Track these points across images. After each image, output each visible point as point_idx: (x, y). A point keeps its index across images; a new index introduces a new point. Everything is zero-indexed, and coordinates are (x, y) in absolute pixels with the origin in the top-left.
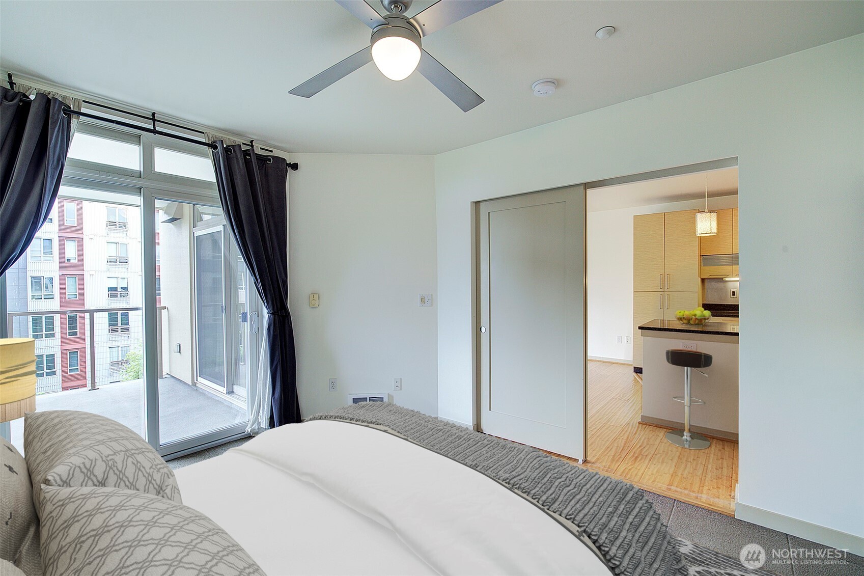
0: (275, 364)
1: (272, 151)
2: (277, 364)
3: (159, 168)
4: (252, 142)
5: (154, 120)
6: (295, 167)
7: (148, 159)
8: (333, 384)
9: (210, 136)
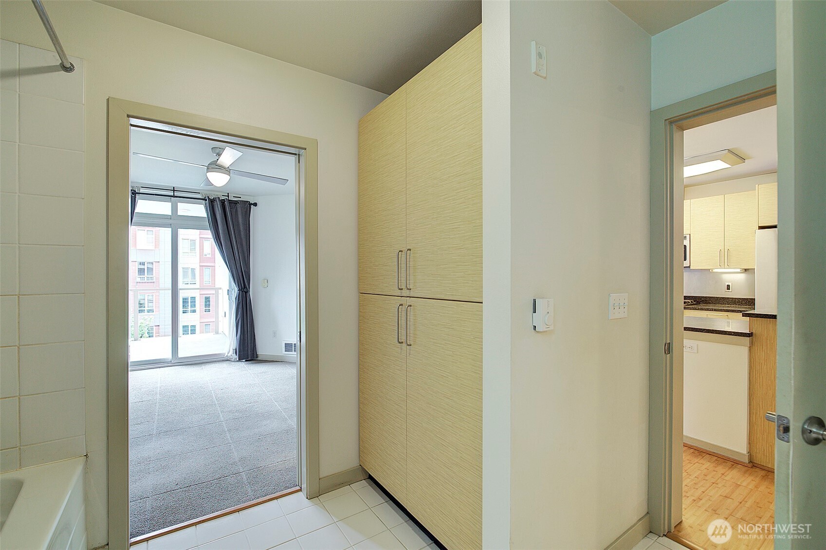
0: (238, 319)
1: (240, 198)
2: (239, 319)
3: (180, 212)
4: (228, 194)
5: (174, 191)
6: (255, 204)
7: (175, 209)
8: (275, 334)
9: (203, 194)
